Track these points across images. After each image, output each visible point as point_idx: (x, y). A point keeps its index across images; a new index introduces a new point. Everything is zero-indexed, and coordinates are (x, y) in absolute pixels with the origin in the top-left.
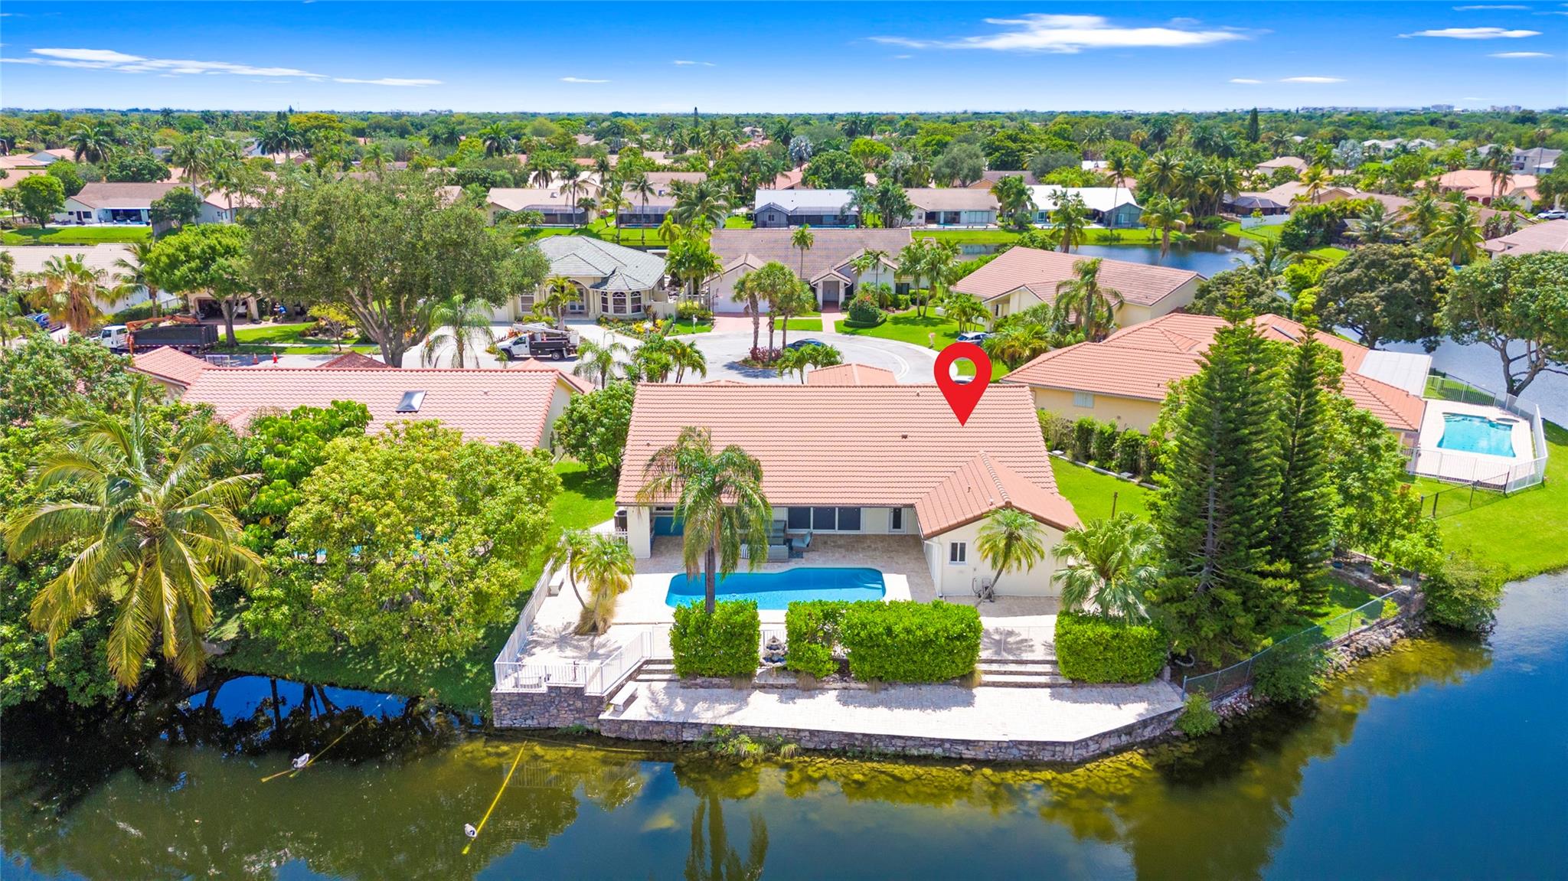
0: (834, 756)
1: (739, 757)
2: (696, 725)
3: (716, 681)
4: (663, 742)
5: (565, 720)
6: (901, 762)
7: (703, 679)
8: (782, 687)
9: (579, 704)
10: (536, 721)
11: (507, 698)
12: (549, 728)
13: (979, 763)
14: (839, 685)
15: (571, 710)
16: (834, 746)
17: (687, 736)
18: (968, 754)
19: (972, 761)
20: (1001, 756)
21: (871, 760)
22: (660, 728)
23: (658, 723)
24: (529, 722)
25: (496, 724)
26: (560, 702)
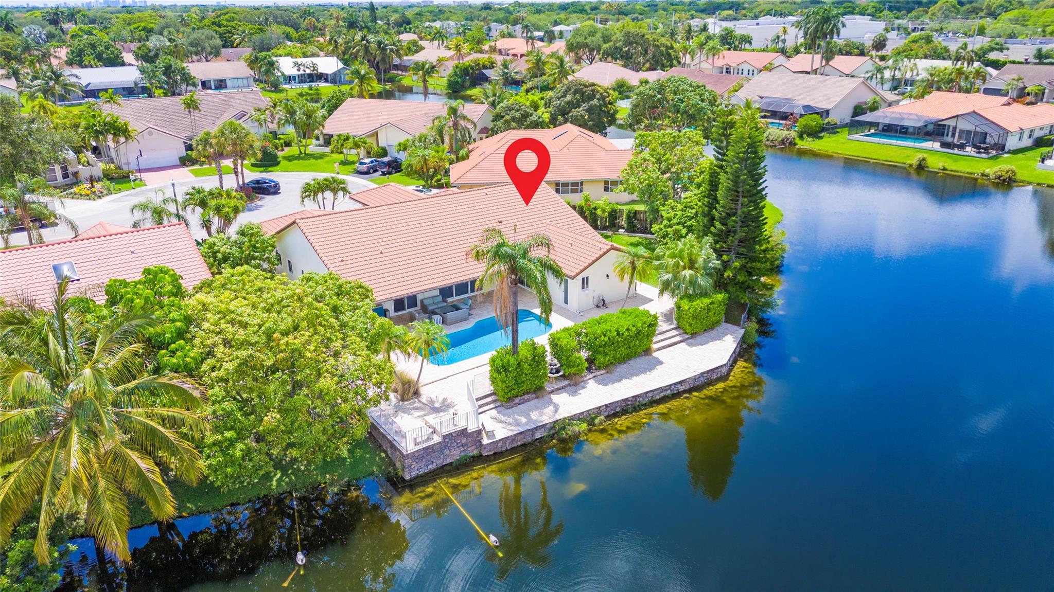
0: (623, 415)
1: (576, 436)
2: (543, 426)
3: (526, 397)
4: (524, 445)
5: (454, 455)
6: (654, 405)
7: (519, 398)
8: (563, 388)
9: (464, 440)
10: (435, 464)
11: (416, 455)
12: (444, 465)
13: (690, 391)
14: (591, 376)
15: (458, 447)
16: (618, 410)
17: (538, 435)
18: (681, 388)
19: (685, 392)
20: (697, 383)
21: (641, 410)
22: (522, 436)
23: (521, 433)
24: (430, 467)
25: (407, 477)
26: (451, 444)
